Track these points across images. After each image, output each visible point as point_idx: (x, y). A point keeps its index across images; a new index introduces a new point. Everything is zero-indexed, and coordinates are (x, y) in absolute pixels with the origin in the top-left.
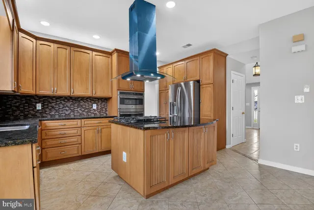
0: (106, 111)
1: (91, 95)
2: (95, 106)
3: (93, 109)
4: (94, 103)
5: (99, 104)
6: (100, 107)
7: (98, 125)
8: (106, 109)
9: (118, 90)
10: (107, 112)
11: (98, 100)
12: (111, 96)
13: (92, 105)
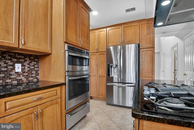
0: (37, 74)
1: (16, 46)
2: (18, 68)
3: (16, 73)
4: (17, 62)
5: (26, 64)
6: (27, 69)
7: (37, 103)
8: (37, 72)
9: (66, 42)
10: (39, 77)
11: (25, 57)
12: (50, 52)
13: (13, 66)
